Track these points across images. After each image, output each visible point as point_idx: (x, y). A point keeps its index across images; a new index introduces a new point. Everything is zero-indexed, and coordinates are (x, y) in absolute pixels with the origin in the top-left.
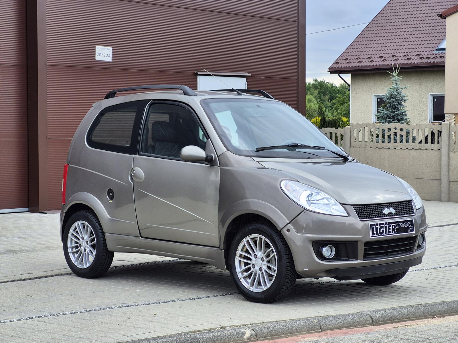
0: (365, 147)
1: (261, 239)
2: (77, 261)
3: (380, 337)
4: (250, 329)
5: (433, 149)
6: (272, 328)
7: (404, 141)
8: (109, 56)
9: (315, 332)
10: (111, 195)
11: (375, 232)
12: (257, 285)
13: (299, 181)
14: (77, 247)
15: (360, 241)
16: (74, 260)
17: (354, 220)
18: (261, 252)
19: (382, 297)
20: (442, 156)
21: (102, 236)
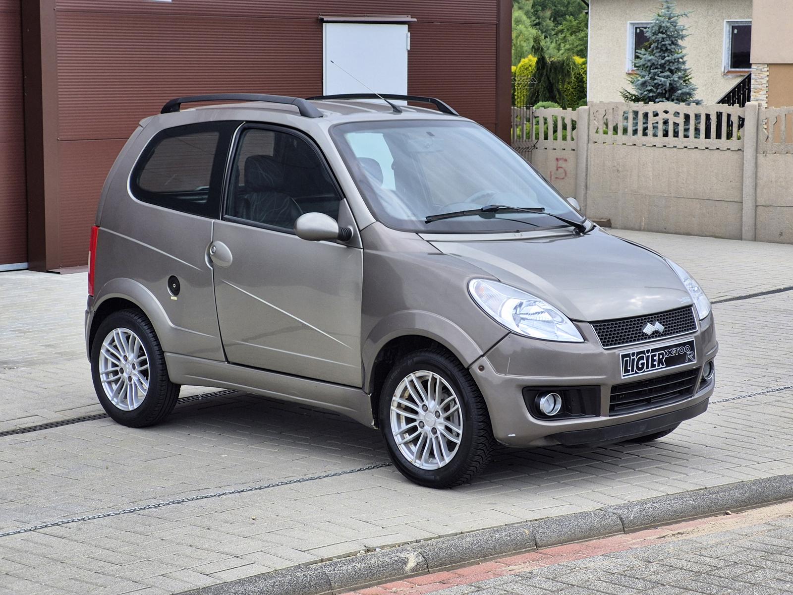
0: (613, 143)
1: (434, 379)
2: (117, 397)
3: (637, 563)
4: (416, 553)
5: (729, 149)
6: (453, 549)
7: (681, 133)
9: (526, 551)
10: (174, 287)
11: (629, 367)
12: (428, 457)
13: (499, 281)
14: (115, 373)
15: (604, 384)
16: (111, 395)
17: (595, 347)
18: (435, 400)
19: (640, 471)
20: (744, 162)
21: (159, 357)
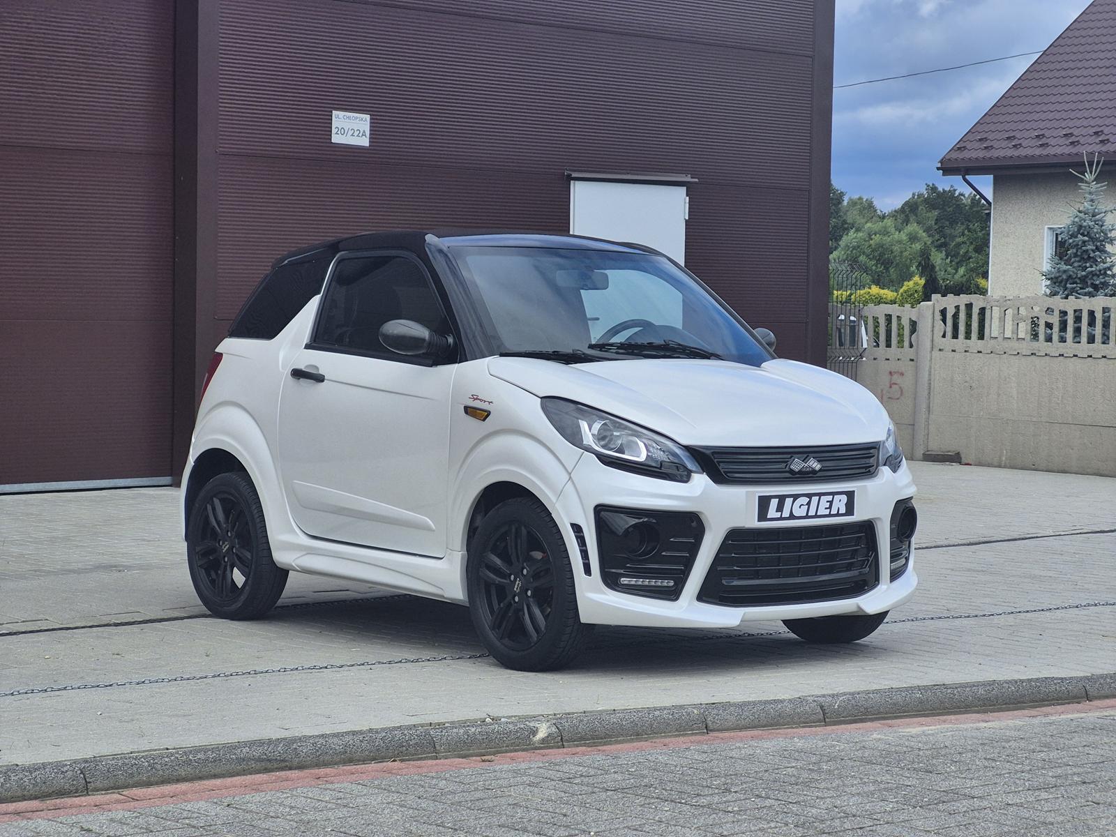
0: (965, 351)
4: (548, 724)
7: (1056, 338)
8: (363, 135)
9: (692, 734)
